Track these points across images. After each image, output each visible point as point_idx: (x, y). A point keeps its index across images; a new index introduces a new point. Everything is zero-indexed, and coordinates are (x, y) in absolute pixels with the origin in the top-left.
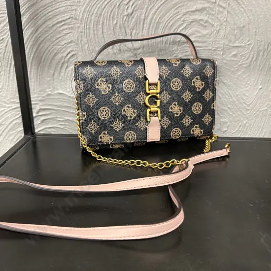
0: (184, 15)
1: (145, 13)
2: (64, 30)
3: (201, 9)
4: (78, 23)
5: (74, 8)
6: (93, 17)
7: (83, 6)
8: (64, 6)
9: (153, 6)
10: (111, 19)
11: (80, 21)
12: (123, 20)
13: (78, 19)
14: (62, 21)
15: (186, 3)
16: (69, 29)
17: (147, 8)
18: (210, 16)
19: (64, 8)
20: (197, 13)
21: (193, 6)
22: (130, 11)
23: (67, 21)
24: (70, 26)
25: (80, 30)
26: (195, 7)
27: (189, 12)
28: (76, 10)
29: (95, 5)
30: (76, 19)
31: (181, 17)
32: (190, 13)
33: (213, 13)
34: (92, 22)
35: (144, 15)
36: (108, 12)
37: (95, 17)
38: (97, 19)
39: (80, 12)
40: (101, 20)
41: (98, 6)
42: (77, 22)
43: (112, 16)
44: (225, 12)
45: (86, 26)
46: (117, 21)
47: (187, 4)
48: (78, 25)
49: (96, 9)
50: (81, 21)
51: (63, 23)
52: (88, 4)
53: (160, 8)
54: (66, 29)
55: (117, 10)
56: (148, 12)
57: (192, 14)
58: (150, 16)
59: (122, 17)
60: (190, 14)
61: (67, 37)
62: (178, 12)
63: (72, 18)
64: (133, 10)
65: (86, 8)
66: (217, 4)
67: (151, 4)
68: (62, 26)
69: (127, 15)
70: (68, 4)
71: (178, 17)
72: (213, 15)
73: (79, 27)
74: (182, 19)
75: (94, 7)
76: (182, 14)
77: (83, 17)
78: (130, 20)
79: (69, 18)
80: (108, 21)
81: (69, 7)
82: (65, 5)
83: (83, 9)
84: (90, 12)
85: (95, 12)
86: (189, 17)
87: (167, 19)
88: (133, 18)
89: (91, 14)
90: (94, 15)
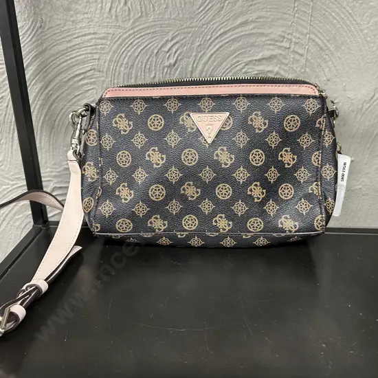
0: (246, 65)
1: (193, 64)
2: (83, 85)
3: (270, 58)
4: (102, 77)
5: (96, 56)
6: (122, 69)
7: (108, 53)
8: (83, 54)
9: (204, 54)
10: (147, 70)
11: (104, 74)
12: (163, 73)
13: (103, 72)
14: (80, 74)
15: (248, 49)
16: (91, 83)
17: (196, 56)
18: (283, 66)
19: (83, 57)
20: (264, 62)
21: (258, 53)
22: (172, 61)
23: (88, 74)
24: (93, 80)
25: (105, 86)
26: (261, 54)
27: (252, 61)
28: (99, 59)
29: (125, 52)
30: (100, 71)
31: (243, 68)
32: (254, 62)
33: (286, 62)
34: (122, 75)
35: (191, 66)
36: (142, 62)
37: (125, 68)
38: (127, 71)
39: (105, 62)
40: (134, 72)
41: (129, 54)
42: (101, 74)
43: (148, 67)
44: (303, 61)
45: (114, 79)
46: (155, 74)
47: (250, 51)
48: (103, 79)
49: (127, 58)
50: (107, 74)
51: (82, 76)
52: (115, 52)
53: (213, 57)
54: (87, 84)
55: (154, 59)
56: (197, 61)
57: (257, 63)
58: (200, 67)
59: (161, 68)
60: (254, 65)
61: (88, 94)
62: (239, 61)
63: (94, 69)
64: (177, 60)
65: (113, 56)
66: (292, 50)
67: (200, 51)
68: (82, 79)
69: (169, 67)
70: (88, 51)
71: (238, 68)
72: (287, 65)
73: (104, 81)
74: (244, 70)
75: (124, 55)
76: (243, 65)
77: (109, 68)
78: (172, 72)
79: (91, 70)
80: (143, 74)
81: (90, 55)
82: (85, 52)
83: (108, 58)
84: (118, 62)
85: (125, 62)
86: (252, 68)
87: (223, 71)
88: (177, 69)
89: (119, 64)
90: (124, 65)
